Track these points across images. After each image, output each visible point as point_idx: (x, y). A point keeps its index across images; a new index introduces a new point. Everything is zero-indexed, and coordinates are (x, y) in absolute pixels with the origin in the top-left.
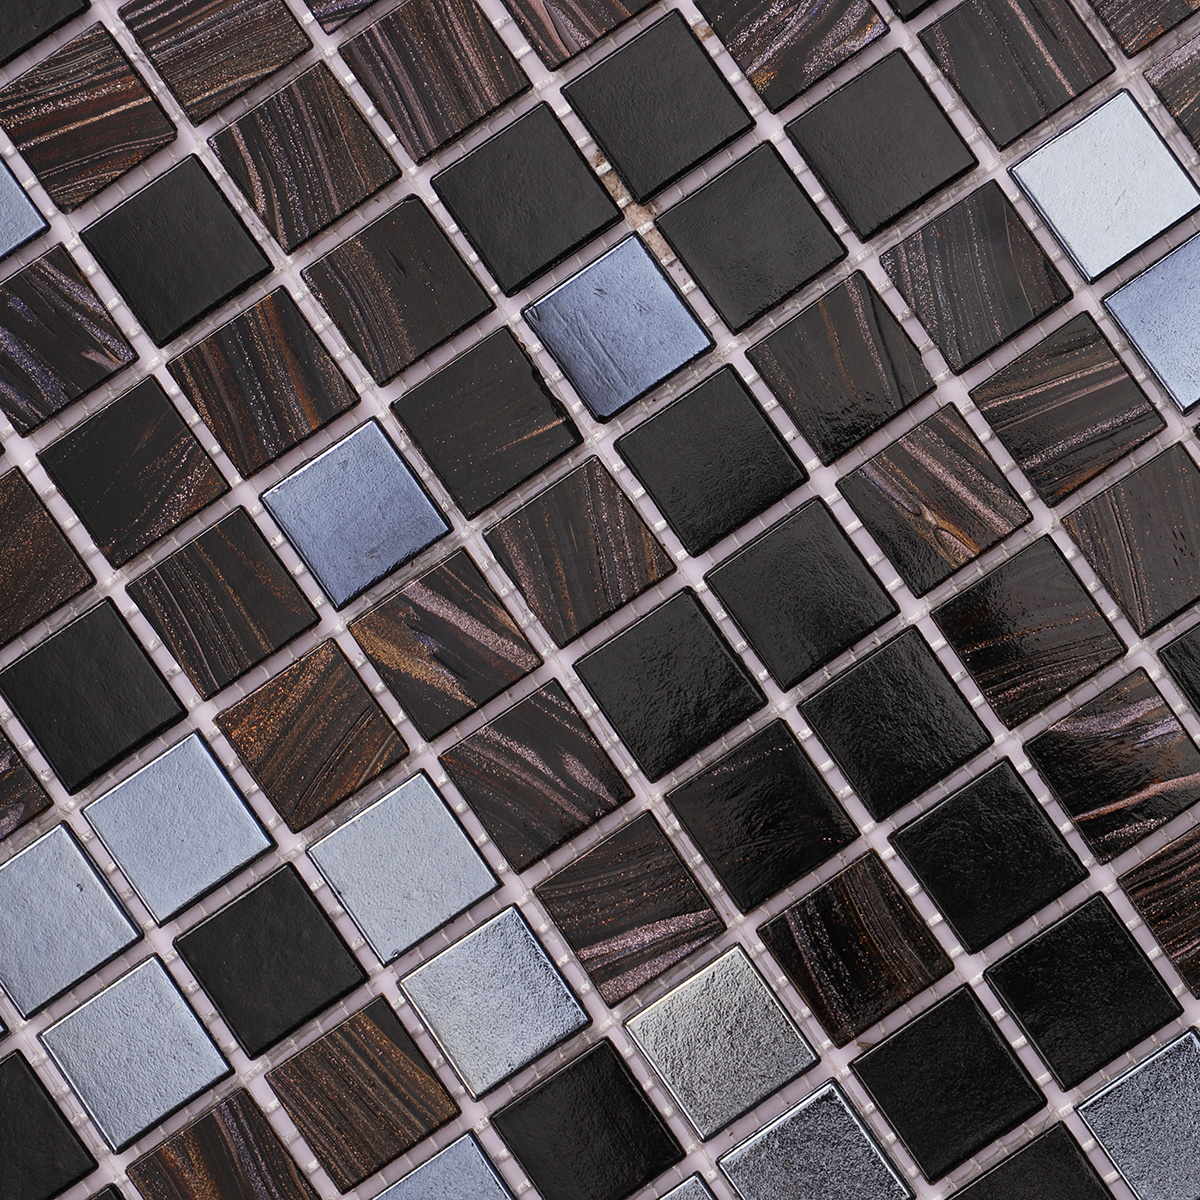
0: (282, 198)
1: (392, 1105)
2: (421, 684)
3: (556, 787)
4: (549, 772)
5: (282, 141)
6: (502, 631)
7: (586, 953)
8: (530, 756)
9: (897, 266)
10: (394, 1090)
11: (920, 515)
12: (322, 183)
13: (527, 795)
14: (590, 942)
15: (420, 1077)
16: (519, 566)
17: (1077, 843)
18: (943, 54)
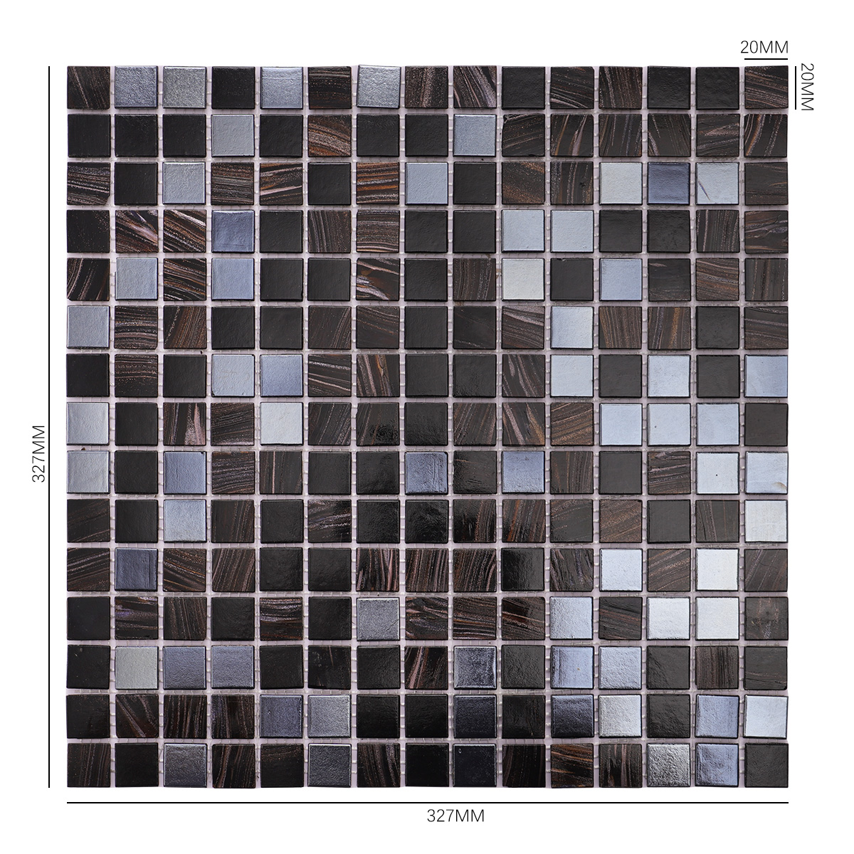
0: (488, 562)
1: (615, 320)
2: (537, 419)
3: (521, 370)
4: (519, 374)
5: (477, 578)
6: (507, 418)
7: (542, 324)
8: (521, 382)
9: (347, 440)
10: (611, 323)
11: (384, 374)
12: (475, 561)
13: (530, 373)
14: (539, 326)
15: (603, 321)
16: (492, 431)
17: (402, 268)
18: (299, 485)
